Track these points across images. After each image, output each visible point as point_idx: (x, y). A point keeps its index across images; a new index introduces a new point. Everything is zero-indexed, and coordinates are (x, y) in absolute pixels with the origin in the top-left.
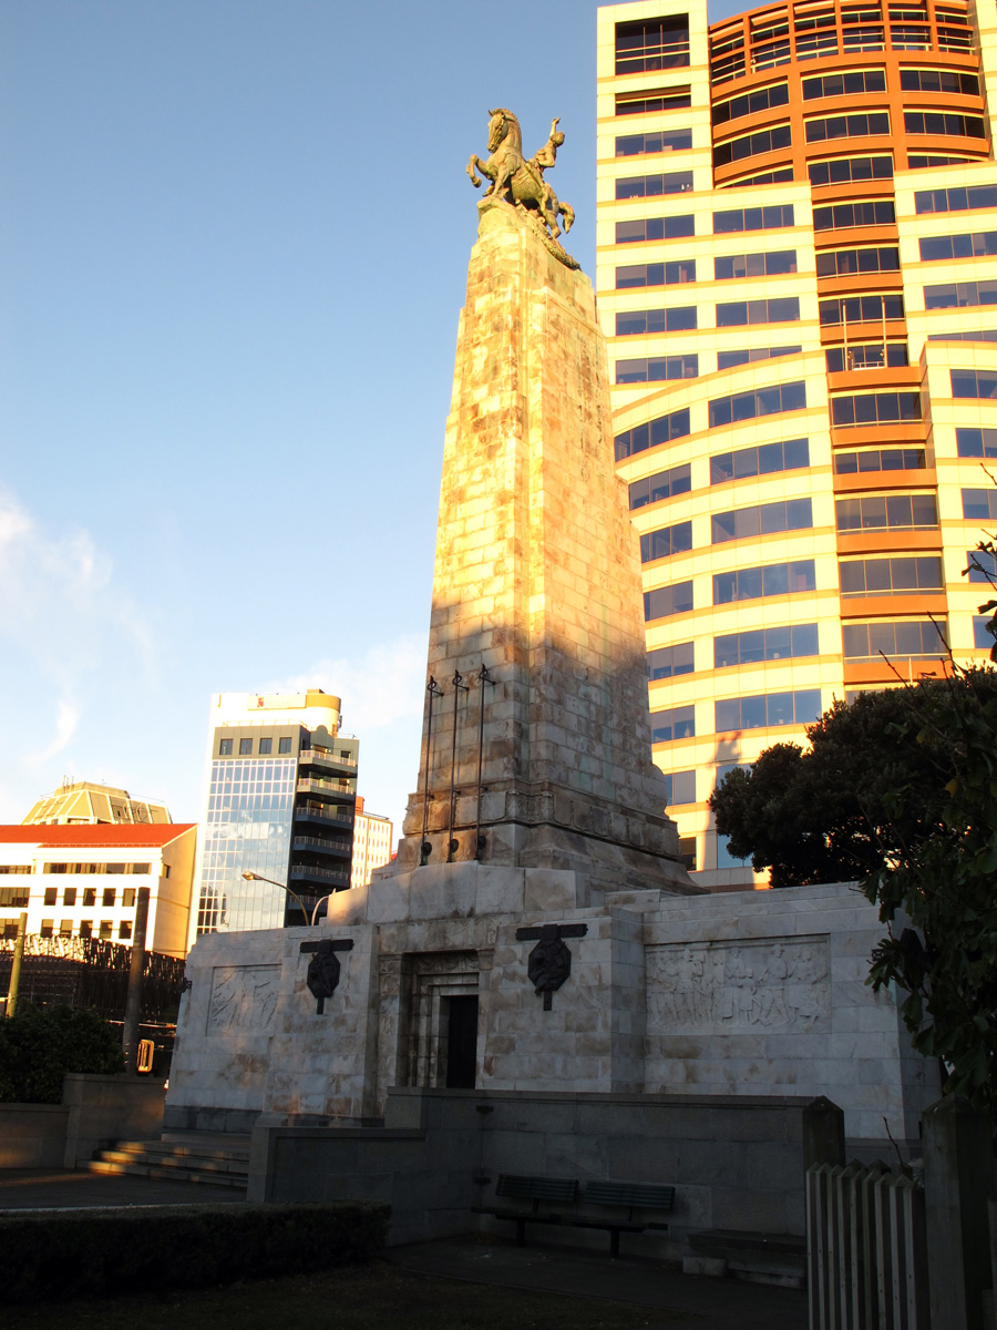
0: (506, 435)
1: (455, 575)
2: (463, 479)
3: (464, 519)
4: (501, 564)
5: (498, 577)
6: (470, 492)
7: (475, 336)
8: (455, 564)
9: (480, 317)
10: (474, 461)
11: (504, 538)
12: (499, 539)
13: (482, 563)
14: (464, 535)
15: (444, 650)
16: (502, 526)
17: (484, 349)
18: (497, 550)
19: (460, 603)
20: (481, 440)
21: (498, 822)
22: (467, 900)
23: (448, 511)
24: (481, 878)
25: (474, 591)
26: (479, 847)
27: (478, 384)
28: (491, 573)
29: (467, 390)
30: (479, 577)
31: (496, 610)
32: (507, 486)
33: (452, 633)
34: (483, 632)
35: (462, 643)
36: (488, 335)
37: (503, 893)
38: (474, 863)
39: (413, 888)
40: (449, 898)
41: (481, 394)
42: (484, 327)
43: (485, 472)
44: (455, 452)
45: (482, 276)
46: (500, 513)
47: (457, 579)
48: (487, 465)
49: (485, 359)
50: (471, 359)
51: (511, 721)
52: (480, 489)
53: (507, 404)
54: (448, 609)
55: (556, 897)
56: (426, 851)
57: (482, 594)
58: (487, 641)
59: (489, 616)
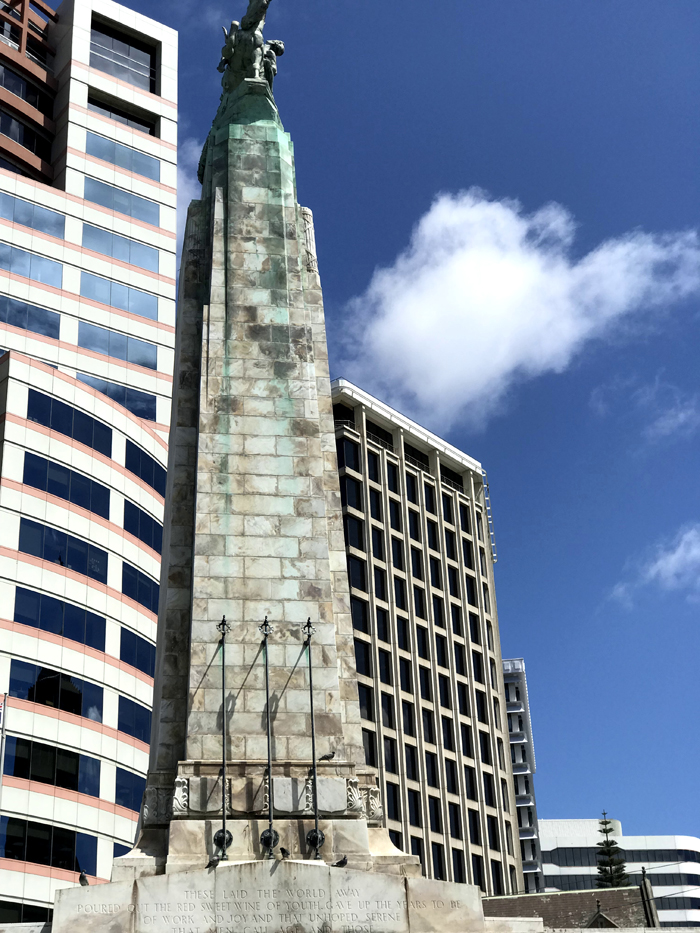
0: (301, 357)
1: (234, 499)
2: (237, 389)
3: (244, 436)
4: (305, 505)
5: (302, 519)
6: (250, 405)
7: (244, 228)
8: (232, 487)
9: (252, 209)
10: (253, 372)
11: (307, 475)
12: (301, 475)
13: (276, 495)
14: (243, 455)
15: (220, 586)
16: (303, 460)
17: (261, 248)
18: (300, 486)
19: (243, 535)
20: (263, 350)
21: (338, 815)
22: (316, 911)
23: (216, 420)
24: (337, 884)
25: (266, 526)
26: (312, 844)
27: (253, 284)
28: (291, 511)
29: (237, 285)
30: (272, 510)
31: (302, 556)
32: (308, 415)
33: (233, 569)
34: (284, 578)
35: (251, 584)
36: (266, 234)
37: (373, 906)
38: (321, 863)
39: (221, 889)
40: (284, 907)
41: (259, 297)
42: (258, 224)
43: (273, 390)
44: (221, 352)
45: (251, 163)
46: (300, 445)
47: (238, 504)
48: (275, 383)
49: (262, 258)
50: (240, 252)
51: (337, 694)
52: (266, 407)
53: (300, 323)
54: (223, 537)
55: (456, 915)
56: (223, 841)
57: (278, 532)
58: (291, 589)
59: (292, 561)
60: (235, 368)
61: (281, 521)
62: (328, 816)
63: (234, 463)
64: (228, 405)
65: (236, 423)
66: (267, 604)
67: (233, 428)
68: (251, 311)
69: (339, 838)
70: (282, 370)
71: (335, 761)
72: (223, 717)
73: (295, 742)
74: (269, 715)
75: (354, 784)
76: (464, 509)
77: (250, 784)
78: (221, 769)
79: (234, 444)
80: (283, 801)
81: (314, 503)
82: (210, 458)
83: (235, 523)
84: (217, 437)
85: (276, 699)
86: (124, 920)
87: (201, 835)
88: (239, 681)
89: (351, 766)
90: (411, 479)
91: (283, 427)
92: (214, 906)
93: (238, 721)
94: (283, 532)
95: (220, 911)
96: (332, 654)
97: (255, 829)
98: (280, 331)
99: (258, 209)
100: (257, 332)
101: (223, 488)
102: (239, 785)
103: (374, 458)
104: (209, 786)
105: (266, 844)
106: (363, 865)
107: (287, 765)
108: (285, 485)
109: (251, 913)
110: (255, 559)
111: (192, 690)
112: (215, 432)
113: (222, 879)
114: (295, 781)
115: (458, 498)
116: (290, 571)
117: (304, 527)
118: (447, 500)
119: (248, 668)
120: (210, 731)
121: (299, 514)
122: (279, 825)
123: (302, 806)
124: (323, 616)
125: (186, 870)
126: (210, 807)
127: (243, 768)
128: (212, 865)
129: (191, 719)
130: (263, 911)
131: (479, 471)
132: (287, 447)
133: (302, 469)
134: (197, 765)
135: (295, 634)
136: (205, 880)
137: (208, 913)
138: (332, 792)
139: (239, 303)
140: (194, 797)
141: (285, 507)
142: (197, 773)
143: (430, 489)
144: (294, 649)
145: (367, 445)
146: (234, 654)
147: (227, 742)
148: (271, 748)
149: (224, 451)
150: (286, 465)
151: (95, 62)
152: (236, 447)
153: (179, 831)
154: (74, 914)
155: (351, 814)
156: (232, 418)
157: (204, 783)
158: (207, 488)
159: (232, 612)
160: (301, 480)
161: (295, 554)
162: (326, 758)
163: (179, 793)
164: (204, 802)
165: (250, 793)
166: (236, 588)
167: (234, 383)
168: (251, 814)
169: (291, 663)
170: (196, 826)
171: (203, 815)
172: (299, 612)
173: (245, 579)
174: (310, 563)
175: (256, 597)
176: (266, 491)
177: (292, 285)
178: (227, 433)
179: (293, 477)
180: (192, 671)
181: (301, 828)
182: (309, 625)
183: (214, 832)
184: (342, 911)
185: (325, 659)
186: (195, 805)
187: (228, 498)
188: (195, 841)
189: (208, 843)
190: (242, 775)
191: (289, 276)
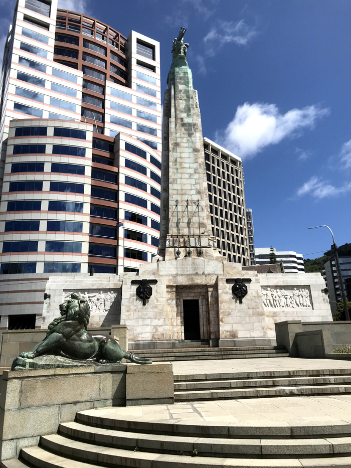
0: (195, 131)
1: (179, 169)
4: (197, 170)
13: (189, 168)
14: (181, 158)
15: (176, 191)
16: (196, 159)
17: (184, 102)
18: (195, 165)
19: (181, 178)
20: (185, 130)
21: (206, 247)
22: (201, 269)
23: (174, 149)
24: (206, 263)
25: (187, 176)
26: (200, 254)
27: (182, 112)
28: (193, 172)
29: (178, 112)
30: (188, 172)
31: (196, 183)
32: (197, 147)
33: (179, 187)
34: (192, 189)
35: (184, 191)
36: (185, 98)
37: (215, 268)
38: (202, 258)
39: (178, 264)
40: (193, 268)
41: (184, 115)
42: (183, 95)
43: (188, 140)
44: (174, 131)
45: (181, 78)
46: (195, 155)
47: (180, 171)
48: (189, 138)
49: (184, 105)
50: (179, 103)
51: (205, 218)
52: (186, 145)
53: (195, 122)
54: (176, 179)
55: (235, 270)
56: (178, 253)
57: (190, 178)
58: (194, 192)
59: (194, 185)
60: (178, 135)
61: (191, 175)
62: (203, 247)
63: (178, 160)
64: (177, 145)
65: (179, 150)
66: (187, 196)
67: (178, 151)
68: (182, 119)
69: (206, 252)
70: (190, 135)
71: (205, 234)
72: (177, 224)
73: (195, 230)
74: (189, 223)
75: (210, 240)
76: (236, 170)
77: (184, 240)
78: (177, 236)
79: (178, 155)
80: (193, 244)
81: (199, 170)
82: (172, 159)
83: (179, 175)
84: (174, 153)
85: (190, 219)
86: (156, 271)
87: (173, 252)
88: (181, 215)
89: (209, 235)
90: (223, 163)
91: (190, 150)
92: (177, 268)
93: (181, 225)
94: (191, 177)
95: (178, 269)
96: (204, 208)
97: (186, 250)
98: (190, 124)
99: (183, 91)
100: (183, 125)
101: (176, 167)
102: (182, 240)
103: (213, 158)
104: (175, 240)
105: (188, 254)
106: (212, 259)
107: (193, 235)
108: (192, 165)
109: (185, 270)
110: (184, 184)
111: (170, 217)
112: (173, 152)
113: (179, 262)
114: (195, 239)
115: (235, 168)
116: (193, 187)
117: (196, 176)
118: (232, 168)
119: (183, 212)
120: (174, 227)
121: (195, 173)
122: (192, 249)
123: (198, 245)
124: (202, 199)
125: (170, 260)
126: (175, 245)
127: (183, 236)
128: (176, 259)
129: (170, 224)
130: (189, 269)
131: (241, 160)
132: (192, 155)
133: (196, 161)
134: (172, 235)
135: (195, 203)
136: (174, 262)
137: (175, 269)
138: (204, 241)
139: (179, 117)
140: (171, 243)
141: (192, 171)
142: (172, 237)
143: (227, 166)
144: (195, 207)
145: (211, 154)
146: (180, 208)
147: (179, 230)
148: (189, 231)
149: (176, 157)
150: (192, 160)
151: (138, 53)
152: (179, 156)
153: (167, 251)
154: (144, 270)
155: (210, 247)
156: (178, 148)
157: (173, 239)
158: (172, 167)
159: (179, 198)
160: (195, 164)
161: (194, 183)
162: (203, 233)
163: (167, 242)
164: (173, 244)
165: (184, 241)
166: (180, 192)
167: (178, 139)
168: (185, 247)
169: (194, 210)
170: (172, 250)
171: (173, 247)
172: (196, 198)
173: (182, 190)
174: (198, 185)
175: (185, 194)
176: (187, 167)
177: (192, 111)
178: (177, 152)
179: (194, 163)
180: (170, 213)
181: (197, 250)
182: (198, 201)
183: (176, 251)
184: (207, 269)
185: (202, 209)
186: (171, 245)
187: (177, 169)
188: (172, 253)
189: (175, 254)
190: (182, 238)
191: (191, 109)
